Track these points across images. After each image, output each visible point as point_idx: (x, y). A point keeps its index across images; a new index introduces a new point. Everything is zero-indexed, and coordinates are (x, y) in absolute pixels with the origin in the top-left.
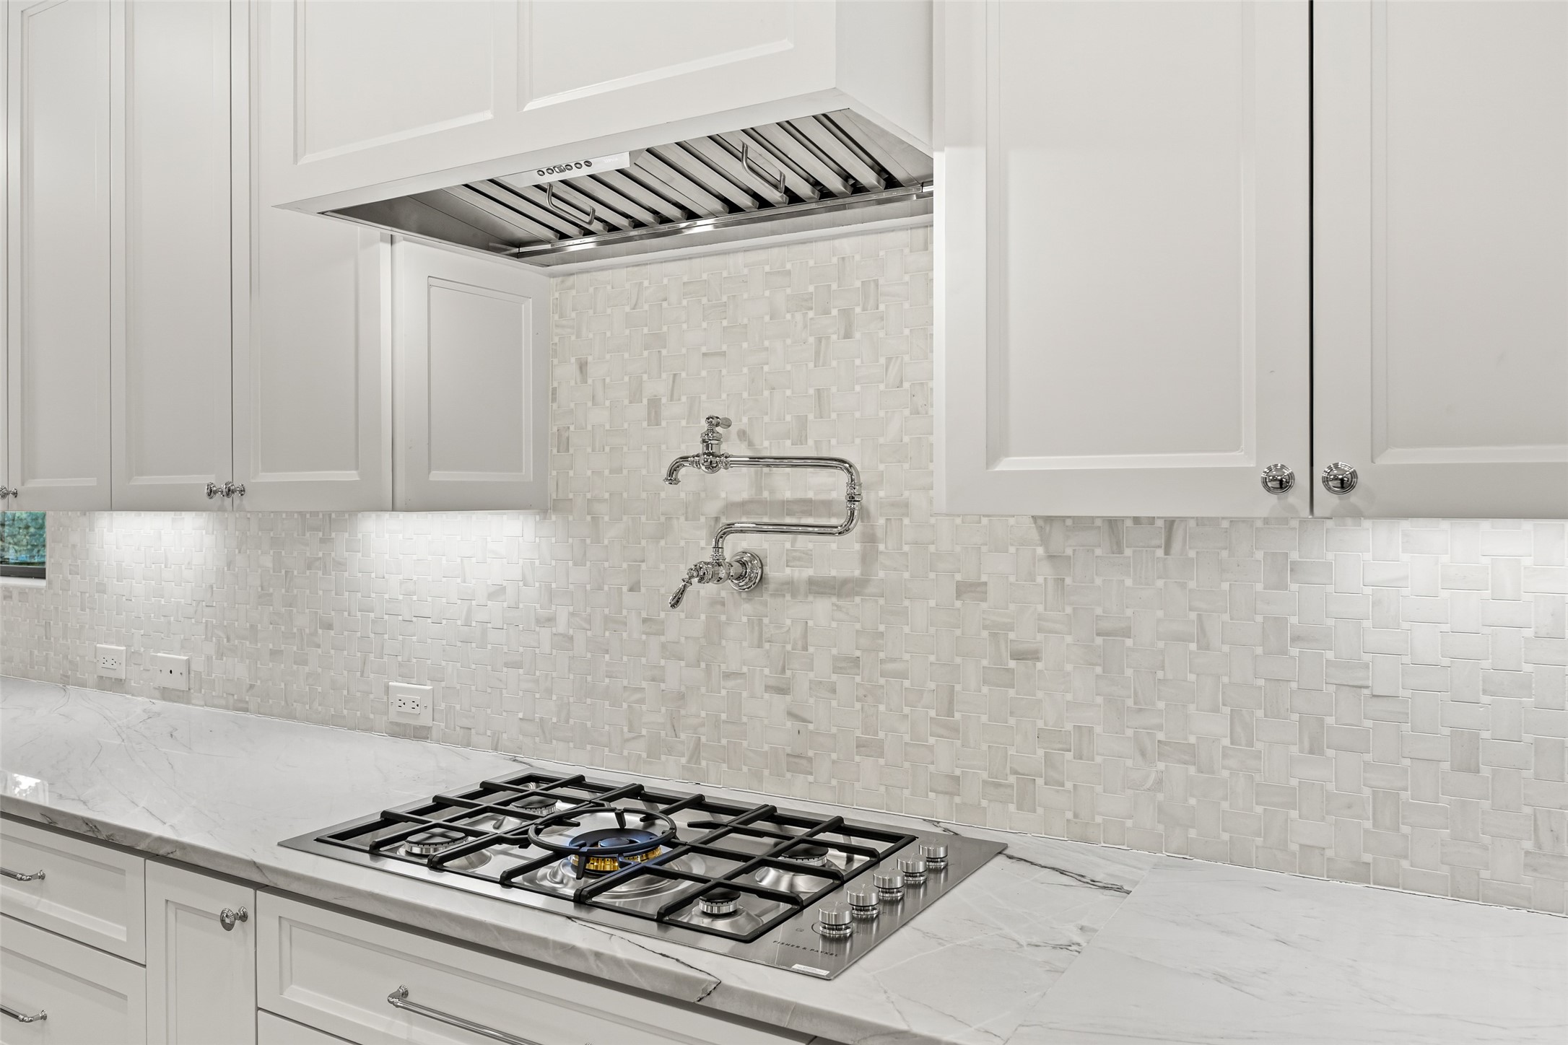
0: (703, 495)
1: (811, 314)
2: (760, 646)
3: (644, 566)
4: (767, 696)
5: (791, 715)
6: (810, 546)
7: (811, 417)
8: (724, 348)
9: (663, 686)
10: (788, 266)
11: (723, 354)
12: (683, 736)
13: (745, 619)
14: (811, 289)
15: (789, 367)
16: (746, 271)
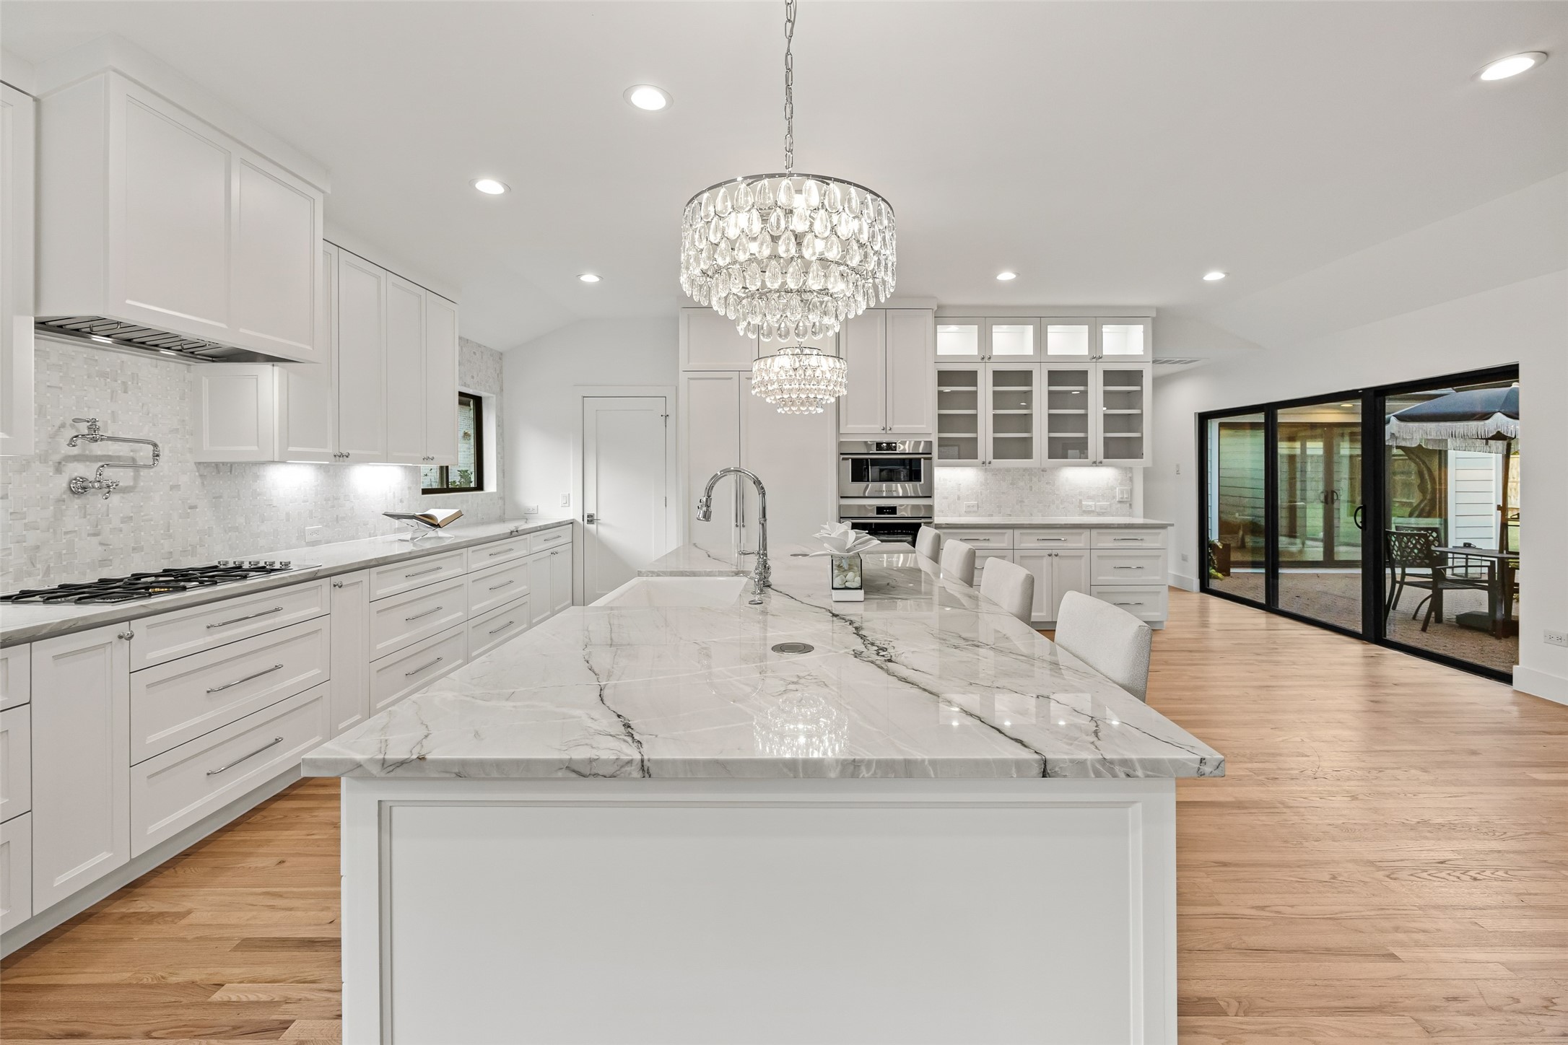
0: (50, 451)
1: (108, 380)
2: (85, 517)
4: (89, 538)
5: (101, 544)
6: (111, 474)
7: (109, 422)
8: (61, 385)
9: (24, 544)
10: (96, 358)
11: (61, 388)
12: (38, 566)
13: (76, 507)
14: (108, 370)
15: (98, 400)
16: (73, 354)
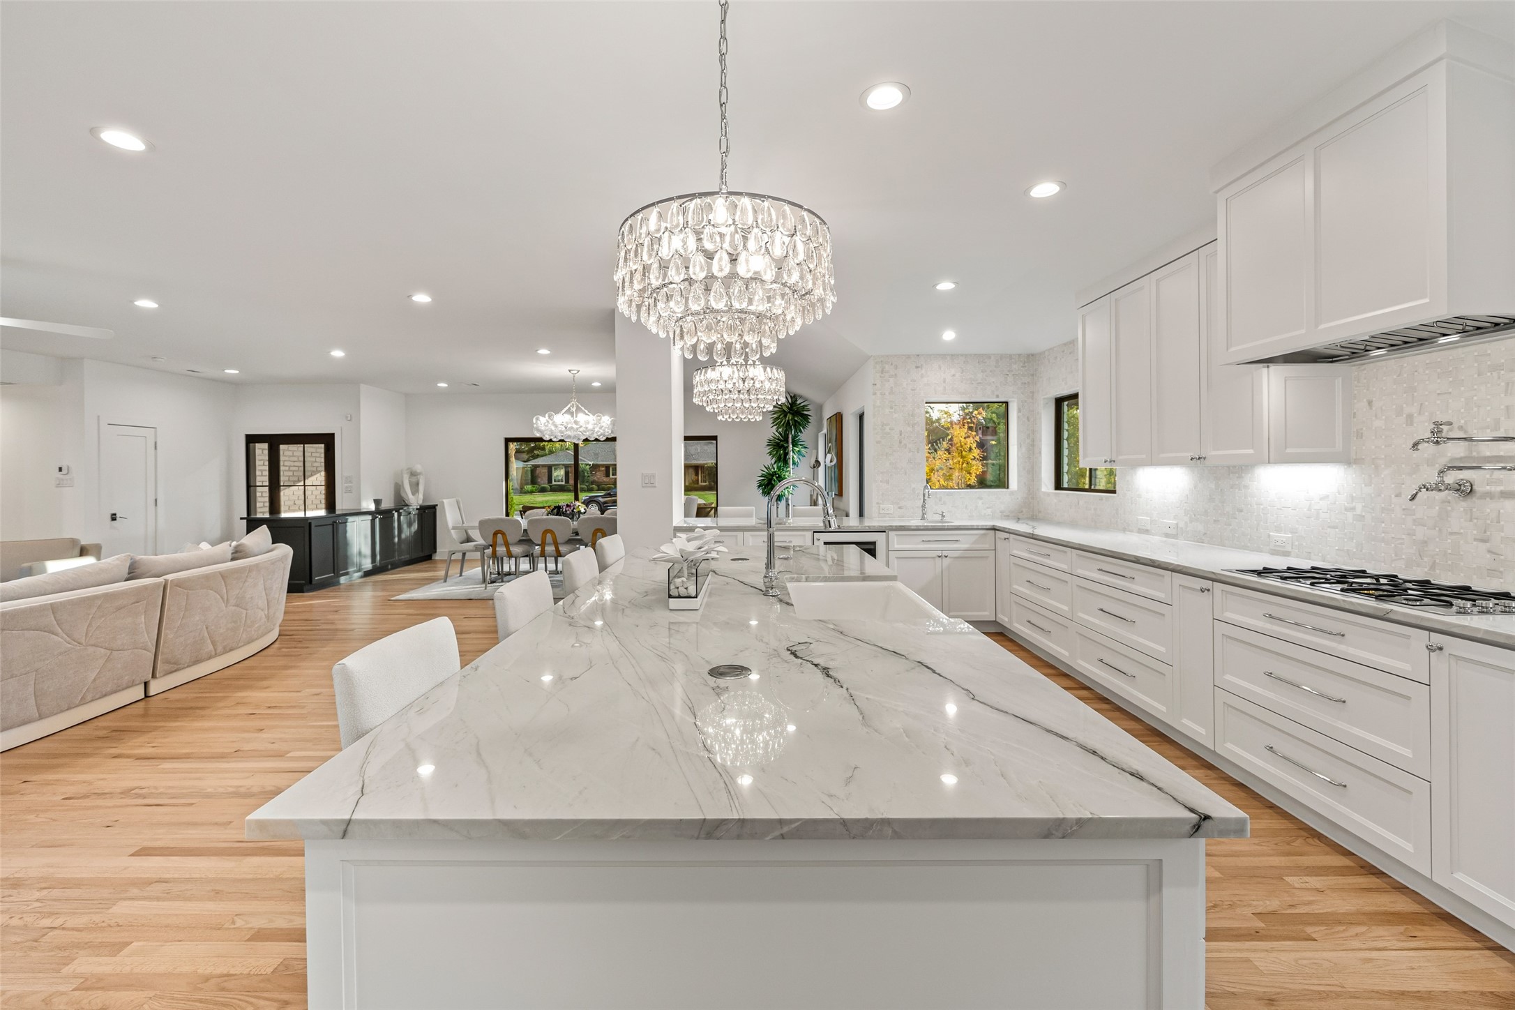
0: (1437, 455)
1: (1502, 372)
2: (1471, 520)
3: (1403, 486)
4: (1475, 543)
5: (1490, 552)
6: (1501, 476)
7: (1502, 418)
8: (1450, 390)
9: (1414, 537)
10: (1489, 352)
11: (1450, 393)
12: (1426, 559)
13: (1462, 509)
14: (1503, 361)
15: (1489, 397)
16: (1463, 356)
